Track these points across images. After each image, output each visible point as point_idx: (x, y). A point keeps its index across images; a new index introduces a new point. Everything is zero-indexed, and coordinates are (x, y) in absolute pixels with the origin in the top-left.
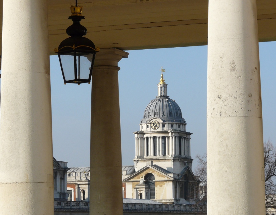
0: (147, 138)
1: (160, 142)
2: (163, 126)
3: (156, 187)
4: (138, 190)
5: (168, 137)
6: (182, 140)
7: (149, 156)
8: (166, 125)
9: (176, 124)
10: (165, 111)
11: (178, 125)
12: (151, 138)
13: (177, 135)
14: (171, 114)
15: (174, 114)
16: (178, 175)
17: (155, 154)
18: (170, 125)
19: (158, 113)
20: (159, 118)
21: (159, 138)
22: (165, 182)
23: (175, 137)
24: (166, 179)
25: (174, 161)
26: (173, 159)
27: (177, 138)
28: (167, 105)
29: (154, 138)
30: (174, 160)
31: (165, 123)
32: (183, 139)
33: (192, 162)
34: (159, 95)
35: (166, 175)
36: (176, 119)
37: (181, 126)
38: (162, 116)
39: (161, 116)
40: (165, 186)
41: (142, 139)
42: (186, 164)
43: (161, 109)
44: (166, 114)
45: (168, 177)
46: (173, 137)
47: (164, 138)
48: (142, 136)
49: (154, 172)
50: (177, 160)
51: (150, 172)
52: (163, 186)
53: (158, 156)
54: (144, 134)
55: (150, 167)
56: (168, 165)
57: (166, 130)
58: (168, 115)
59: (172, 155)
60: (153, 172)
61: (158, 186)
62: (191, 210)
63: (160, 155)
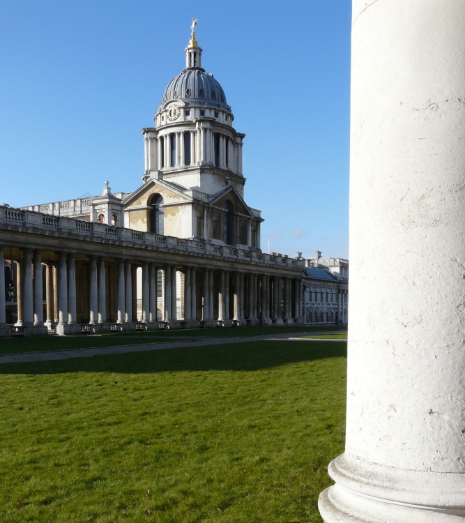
0: (162, 138)
1: (180, 142)
2: (187, 113)
3: (166, 217)
4: (96, 208)
5: (195, 133)
6: (221, 139)
7: (164, 168)
8: (192, 112)
9: (211, 109)
10: (191, 87)
11: (213, 112)
12: (166, 136)
13: (208, 125)
14: (201, 92)
15: (207, 94)
16: (208, 196)
17: (172, 164)
18: (198, 111)
19: (180, 92)
20: (181, 99)
21: (179, 134)
22: (180, 207)
23: (205, 130)
24: (181, 201)
25: (201, 173)
26: (200, 169)
27: (208, 131)
28: (196, 77)
29: (172, 136)
30: (203, 170)
31: (190, 108)
32: (223, 138)
33: (243, 184)
34: (187, 66)
35: (180, 194)
36: (211, 101)
37: (221, 114)
38: (186, 96)
39: (183, 96)
40: (180, 213)
41: (154, 141)
42: (230, 182)
43: (184, 85)
44: (192, 94)
45: (184, 196)
46: (202, 131)
47: (187, 135)
48: (153, 135)
49: (162, 190)
50: (207, 171)
51: (156, 191)
52: (177, 214)
53: (177, 167)
54: (157, 132)
55: (155, 181)
56: (192, 180)
57: (190, 120)
58: (197, 93)
59: (198, 163)
60: (160, 191)
61: (169, 215)
62: (219, 255)
63: (179, 164)
